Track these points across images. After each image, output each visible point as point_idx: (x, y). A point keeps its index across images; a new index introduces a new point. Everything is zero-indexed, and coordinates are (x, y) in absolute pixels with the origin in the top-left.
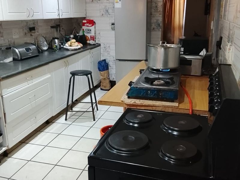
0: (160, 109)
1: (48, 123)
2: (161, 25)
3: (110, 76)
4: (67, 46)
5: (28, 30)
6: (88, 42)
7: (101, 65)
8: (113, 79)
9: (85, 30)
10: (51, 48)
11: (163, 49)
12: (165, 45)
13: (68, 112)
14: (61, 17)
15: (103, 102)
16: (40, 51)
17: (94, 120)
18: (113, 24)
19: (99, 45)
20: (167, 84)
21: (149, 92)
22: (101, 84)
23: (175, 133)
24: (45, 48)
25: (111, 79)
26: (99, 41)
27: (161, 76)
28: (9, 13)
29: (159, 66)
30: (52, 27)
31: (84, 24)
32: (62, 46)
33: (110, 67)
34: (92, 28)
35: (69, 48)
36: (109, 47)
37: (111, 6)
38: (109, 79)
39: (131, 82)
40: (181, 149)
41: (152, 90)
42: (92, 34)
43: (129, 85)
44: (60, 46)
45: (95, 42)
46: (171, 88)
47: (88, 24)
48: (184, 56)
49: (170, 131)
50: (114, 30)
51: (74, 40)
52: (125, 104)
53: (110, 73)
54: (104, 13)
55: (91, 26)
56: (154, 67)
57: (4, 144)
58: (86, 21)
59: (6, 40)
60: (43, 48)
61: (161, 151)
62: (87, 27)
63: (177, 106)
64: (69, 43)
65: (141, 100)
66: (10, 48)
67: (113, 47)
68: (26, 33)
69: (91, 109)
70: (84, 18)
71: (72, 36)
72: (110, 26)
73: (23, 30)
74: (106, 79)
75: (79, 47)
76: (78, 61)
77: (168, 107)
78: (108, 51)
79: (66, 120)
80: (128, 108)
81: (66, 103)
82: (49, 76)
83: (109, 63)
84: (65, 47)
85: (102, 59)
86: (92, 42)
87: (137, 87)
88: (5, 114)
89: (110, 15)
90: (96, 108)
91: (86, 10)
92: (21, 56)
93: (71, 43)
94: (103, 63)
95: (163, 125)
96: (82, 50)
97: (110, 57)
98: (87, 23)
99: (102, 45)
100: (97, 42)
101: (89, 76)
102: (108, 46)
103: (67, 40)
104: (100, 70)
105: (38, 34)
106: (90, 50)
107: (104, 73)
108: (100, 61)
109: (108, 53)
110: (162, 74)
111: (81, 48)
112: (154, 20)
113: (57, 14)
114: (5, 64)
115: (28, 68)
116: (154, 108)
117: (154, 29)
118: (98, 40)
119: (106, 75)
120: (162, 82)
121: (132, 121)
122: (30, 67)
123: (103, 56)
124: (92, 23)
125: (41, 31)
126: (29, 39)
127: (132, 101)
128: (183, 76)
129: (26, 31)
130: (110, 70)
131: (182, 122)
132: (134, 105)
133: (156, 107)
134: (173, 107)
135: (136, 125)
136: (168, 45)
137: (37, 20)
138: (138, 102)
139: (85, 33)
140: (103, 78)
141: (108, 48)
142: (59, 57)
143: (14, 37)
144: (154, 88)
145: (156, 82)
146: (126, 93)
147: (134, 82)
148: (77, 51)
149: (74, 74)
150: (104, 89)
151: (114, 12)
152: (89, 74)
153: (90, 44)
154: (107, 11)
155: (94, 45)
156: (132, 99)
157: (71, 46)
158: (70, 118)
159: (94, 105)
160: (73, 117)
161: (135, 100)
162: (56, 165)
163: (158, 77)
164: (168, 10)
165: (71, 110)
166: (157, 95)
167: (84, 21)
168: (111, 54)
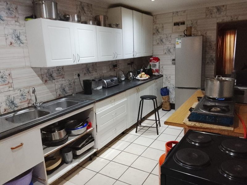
0: (217, 132)
1: (124, 134)
2: (214, 60)
3: (170, 99)
4: (138, 77)
5: (112, 66)
6: (154, 74)
7: (163, 91)
8: (173, 102)
9: (151, 65)
10: (127, 79)
11: (218, 82)
12: (220, 78)
13: (138, 127)
14: (135, 57)
15: (169, 123)
16: (120, 81)
17: (158, 134)
18: (174, 60)
19: (162, 76)
20: (223, 111)
21: (207, 117)
22: (163, 105)
23: (232, 154)
24: (123, 79)
25: (171, 102)
26: (162, 73)
27: (217, 104)
28: (102, 56)
29: (216, 95)
30: (128, 64)
31: (151, 61)
32: (135, 77)
33: (170, 92)
34: (157, 64)
35: (140, 78)
37: (172, 47)
38: (169, 102)
39: (191, 108)
40: (238, 169)
41: (210, 116)
42: (157, 68)
43: (189, 110)
44: (133, 77)
45: (159, 73)
46: (227, 115)
47: (154, 61)
48: (237, 87)
49: (227, 152)
50: (175, 64)
51: (144, 73)
52: (187, 125)
53: (170, 98)
54: (166, 52)
55: (156, 62)
56: (211, 96)
57: (95, 147)
58: (152, 59)
59: (98, 74)
60: (122, 79)
61: (221, 169)
62: (154, 63)
63: (233, 130)
64: (140, 75)
65: (201, 124)
66: (101, 80)
67: (173, 77)
68: (111, 69)
69: (155, 125)
70: (151, 57)
71: (142, 70)
72: (171, 61)
73: (109, 67)
74: (167, 102)
75: (147, 78)
76: (146, 88)
77: (224, 130)
79: (136, 132)
80: (190, 130)
81: (137, 119)
82: (125, 99)
83: (170, 90)
84: (137, 78)
85: (164, 87)
86: (156, 74)
87: (197, 113)
88: (96, 126)
89: (171, 53)
90: (159, 125)
91: (153, 51)
92: (108, 85)
93: (141, 75)
94: (165, 89)
95: (221, 146)
96: (149, 80)
97: (170, 85)
98: (153, 59)
99: (164, 76)
100: (160, 73)
101: (154, 100)
102: (169, 76)
103: (139, 73)
104: (162, 95)
105: (119, 69)
106: (155, 80)
107: (166, 97)
108: (162, 88)
109: (169, 82)
110: (218, 102)
111: (149, 78)
112: (208, 56)
113: (132, 55)
114: (97, 90)
115: (112, 94)
116: (212, 131)
117: (208, 63)
119: (167, 99)
120: (219, 109)
121: (194, 141)
122: (114, 93)
123: (165, 84)
124: (157, 59)
125: (121, 67)
126: (112, 73)
127: (192, 124)
128: (236, 104)
129: (111, 67)
130: (170, 95)
131: (239, 145)
132: (194, 127)
133: (213, 130)
134: (229, 131)
135: (197, 144)
136: (223, 78)
137: (119, 60)
138: (197, 124)
139: (151, 67)
140: (165, 101)
141: (169, 78)
142: (133, 85)
143: (103, 72)
144: (212, 114)
145: (213, 109)
146: (187, 117)
147: (194, 108)
148: (146, 81)
149: (143, 98)
150: (165, 109)
151: (175, 51)
152: (154, 99)
153: (155, 76)
154: (169, 50)
155: (158, 76)
156: (192, 122)
157: (141, 77)
158: (139, 130)
159: (158, 122)
160: (142, 130)
161: (195, 123)
162: (130, 167)
163: (214, 105)
164: (220, 47)
165: (139, 125)
166: (214, 120)
167: (151, 59)
168: (171, 83)
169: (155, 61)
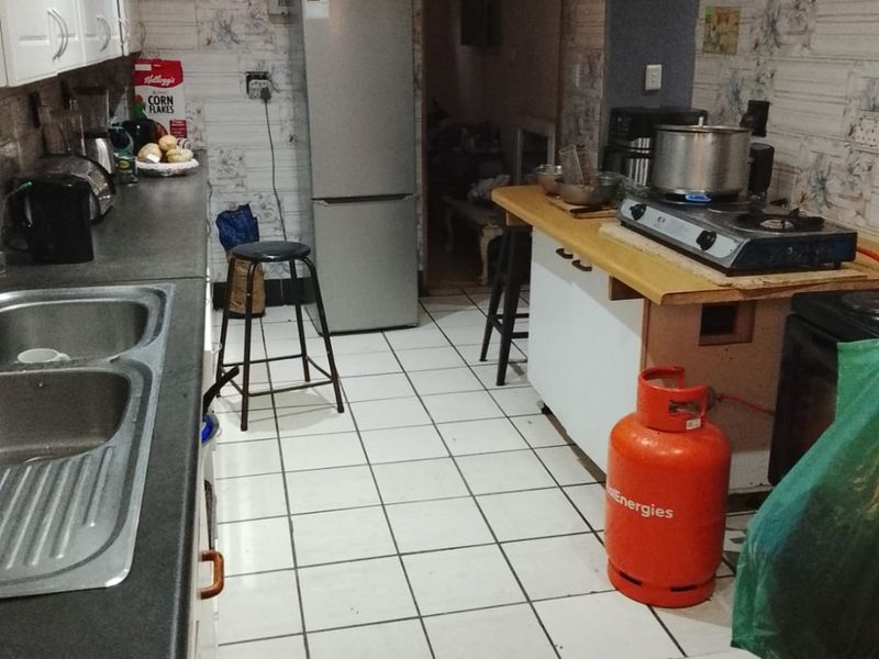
9: (146, 101)
18: (254, 77)
26: (201, 140)
31: (139, 78)
34: (177, 92)
36: (241, 159)
37: (239, 13)
42: (179, 114)
47: (158, 79)
54: (214, 37)
55: (171, 85)
58: (148, 68)
62: (157, 89)
70: (141, 57)
72: (241, 82)
77: (845, 281)
78: (237, 175)
89: (237, 42)
93: (164, 148)
94: (242, 216)
97: (245, 194)
98: (155, 72)
99: (212, 155)
102: (235, 155)
104: (231, 245)
109: (238, 180)
118: (197, 135)
124: (173, 71)
134: (857, 279)
139: (147, 113)
141: (237, 164)
154: (227, 29)
157: (166, 160)
167: (139, 67)
168: (249, 186)
169: (167, 81)
